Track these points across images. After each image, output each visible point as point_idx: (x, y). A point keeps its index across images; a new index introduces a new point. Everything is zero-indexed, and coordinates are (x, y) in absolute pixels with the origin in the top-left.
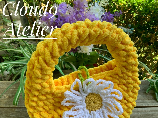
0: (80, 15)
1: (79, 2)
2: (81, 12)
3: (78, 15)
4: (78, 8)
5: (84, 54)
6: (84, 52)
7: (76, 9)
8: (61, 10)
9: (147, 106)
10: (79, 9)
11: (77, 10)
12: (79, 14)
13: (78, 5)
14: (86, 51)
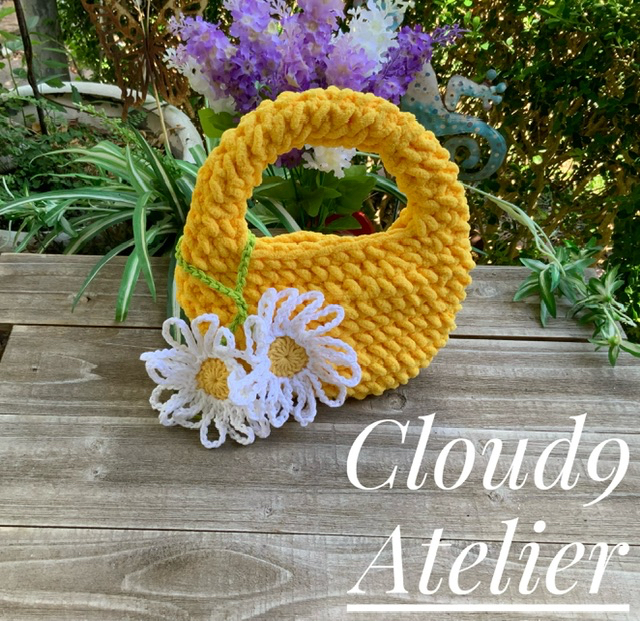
0: (318, 46)
1: (315, 5)
2: (320, 34)
3: (310, 46)
4: (312, 22)
5: (322, 173)
6: (326, 167)
7: (306, 25)
8: (252, 17)
9: (505, 335)
10: (316, 25)
11: (310, 31)
12: (314, 41)
13: (312, 14)
14: (331, 163)
